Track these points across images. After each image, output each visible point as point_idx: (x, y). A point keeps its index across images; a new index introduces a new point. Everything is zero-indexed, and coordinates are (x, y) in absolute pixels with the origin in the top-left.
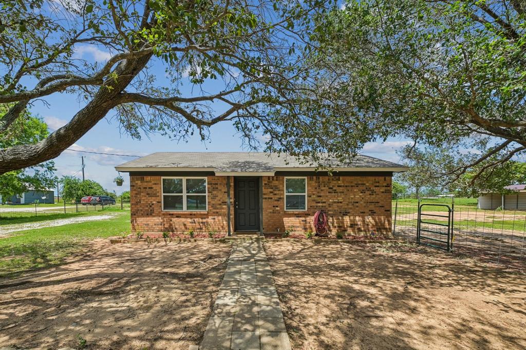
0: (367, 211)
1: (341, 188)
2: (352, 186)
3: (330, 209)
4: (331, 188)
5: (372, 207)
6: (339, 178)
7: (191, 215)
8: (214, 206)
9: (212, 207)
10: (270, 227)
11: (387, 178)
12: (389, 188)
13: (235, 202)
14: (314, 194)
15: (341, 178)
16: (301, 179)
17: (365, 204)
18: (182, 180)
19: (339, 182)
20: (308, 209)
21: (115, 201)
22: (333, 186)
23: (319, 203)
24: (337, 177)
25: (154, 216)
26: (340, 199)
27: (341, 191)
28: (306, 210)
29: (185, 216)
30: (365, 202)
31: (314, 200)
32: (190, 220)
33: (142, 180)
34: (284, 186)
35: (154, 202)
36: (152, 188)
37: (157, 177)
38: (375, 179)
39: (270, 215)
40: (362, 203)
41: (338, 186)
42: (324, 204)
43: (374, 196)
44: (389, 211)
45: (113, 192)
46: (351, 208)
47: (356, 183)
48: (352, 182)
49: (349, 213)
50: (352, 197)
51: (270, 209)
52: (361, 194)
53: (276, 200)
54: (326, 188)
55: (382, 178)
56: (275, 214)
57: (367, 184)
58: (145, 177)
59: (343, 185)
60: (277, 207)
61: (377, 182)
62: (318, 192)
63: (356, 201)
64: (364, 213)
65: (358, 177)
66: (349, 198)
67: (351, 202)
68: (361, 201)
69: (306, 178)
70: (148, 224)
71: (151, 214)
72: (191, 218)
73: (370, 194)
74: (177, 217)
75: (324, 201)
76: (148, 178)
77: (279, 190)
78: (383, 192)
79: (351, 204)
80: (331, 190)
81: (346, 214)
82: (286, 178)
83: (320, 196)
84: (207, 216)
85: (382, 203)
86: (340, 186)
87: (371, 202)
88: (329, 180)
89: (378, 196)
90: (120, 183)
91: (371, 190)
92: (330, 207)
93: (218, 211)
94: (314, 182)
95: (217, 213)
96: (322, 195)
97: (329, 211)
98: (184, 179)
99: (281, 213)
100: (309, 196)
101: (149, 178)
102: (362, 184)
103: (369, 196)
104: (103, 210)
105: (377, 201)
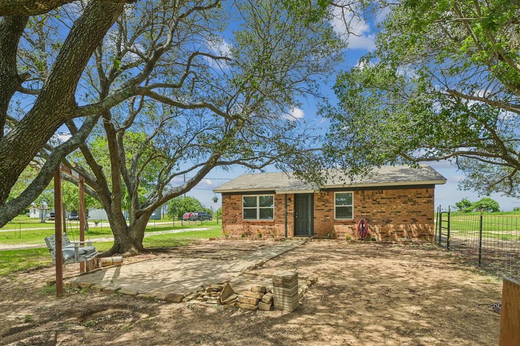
0: (408, 219)
1: (384, 200)
2: (395, 198)
3: (374, 217)
4: (375, 200)
5: (414, 216)
6: (382, 191)
7: (262, 223)
8: (279, 216)
9: (277, 217)
10: (322, 232)
11: (429, 190)
12: (431, 199)
13: (295, 213)
14: (359, 206)
15: (384, 191)
17: (407, 214)
18: (256, 197)
19: (382, 195)
20: (354, 218)
22: (377, 198)
23: (364, 212)
24: (381, 191)
25: (237, 224)
26: (383, 209)
27: (384, 202)
28: (353, 219)
29: (258, 223)
30: (407, 212)
31: (359, 211)
32: (261, 227)
33: (230, 198)
34: (333, 200)
35: (237, 214)
36: (236, 204)
37: (240, 196)
38: (417, 191)
39: (322, 223)
40: (404, 212)
41: (381, 198)
42: (368, 214)
43: (416, 206)
44: (431, 219)
45: (210, 208)
46: (393, 217)
47: (398, 195)
48: (394, 195)
49: (391, 221)
50: (395, 207)
51: (322, 218)
52: (403, 205)
53: (327, 211)
54: (371, 200)
55: (425, 190)
56: (326, 222)
57: (410, 196)
58: (232, 196)
59: (386, 197)
60: (328, 216)
61: (419, 194)
62: (363, 204)
63: (398, 211)
64: (406, 221)
65: (401, 190)
66: (391, 209)
67: (394, 212)
68: (403, 210)
69: (353, 192)
70: (233, 230)
71: (235, 222)
72: (262, 225)
73: (412, 205)
74: (252, 224)
75: (368, 211)
76: (233, 197)
77: (330, 203)
78: (425, 203)
79: (393, 213)
80: (375, 202)
81: (389, 222)
82: (335, 193)
83: (365, 207)
84: (273, 223)
85: (425, 212)
86: (383, 198)
87: (413, 212)
88: (373, 193)
89: (419, 206)
90: (216, 200)
91: (413, 201)
92: (374, 216)
93: (281, 220)
94: (359, 195)
95: (281, 221)
96: (366, 206)
97: (373, 219)
98: (258, 196)
99: (331, 221)
100: (355, 207)
102: (404, 196)
103: (411, 207)
105: (419, 211)
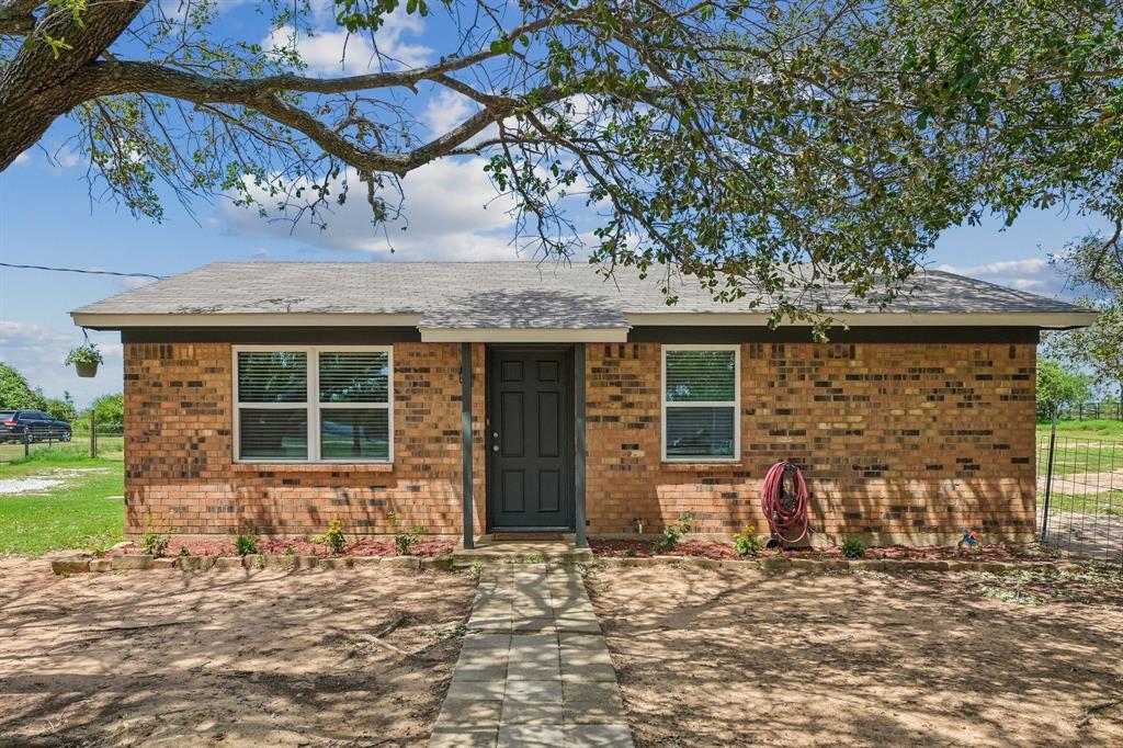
0: (947, 460)
1: (858, 383)
2: (898, 377)
3: (822, 454)
4: (824, 384)
5: (966, 447)
6: (853, 349)
7: (335, 474)
8: (415, 447)
9: (409, 448)
10: (612, 516)
11: (1019, 349)
12: (1025, 384)
13: (489, 431)
14: (764, 405)
15: (859, 350)
16: (719, 353)
17: (941, 440)
18: (302, 357)
19: (853, 363)
20: (744, 454)
21: (68, 429)
22: (830, 377)
23: (782, 433)
24: (847, 347)
25: (206, 481)
26: (856, 421)
27: (861, 393)
28: (738, 457)
29: (316, 479)
30: (941, 433)
31: (763, 426)
32: (330, 494)
33: (166, 357)
34: (658, 377)
35: (208, 433)
36: (199, 384)
37: (219, 348)
38: (977, 354)
39: (610, 474)
40: (931, 433)
41: (849, 377)
42: (799, 440)
43: (974, 412)
44: (1025, 461)
45: (63, 399)
46: (893, 453)
47: (910, 364)
48: (895, 364)
49: (886, 468)
50: (898, 412)
51: (610, 454)
52: (929, 405)
53: (631, 426)
54: (809, 383)
55: (1004, 350)
56: (628, 474)
57: (952, 371)
58: (176, 347)
59: (865, 371)
60: (636, 447)
61: (983, 364)
62: (779, 399)
63: (911, 427)
64: (941, 467)
65: (921, 348)
66: (886, 419)
67: (895, 432)
68: (929, 426)
69: (737, 348)
70: (185, 509)
71: (196, 475)
72: (336, 487)
73: (960, 405)
74: (287, 482)
75: (799, 426)
76: (187, 351)
77: (643, 392)
78: (1005, 398)
79: (893, 438)
80: (823, 391)
81: (875, 471)
82: (665, 348)
83: (786, 412)
84: (388, 479)
85: (1002, 433)
86: (856, 377)
87: (965, 433)
88: (817, 356)
89: (986, 410)
90: (88, 365)
91: (964, 391)
92: (819, 448)
93: (428, 461)
94: (764, 363)
95: (427, 468)
96: (790, 405)
97: (816, 461)
98: (313, 353)
99: (651, 468)
100: (748, 412)
101: (191, 351)
102: (932, 370)
103: (955, 412)
104: (28, 458)
105: (984, 428)
